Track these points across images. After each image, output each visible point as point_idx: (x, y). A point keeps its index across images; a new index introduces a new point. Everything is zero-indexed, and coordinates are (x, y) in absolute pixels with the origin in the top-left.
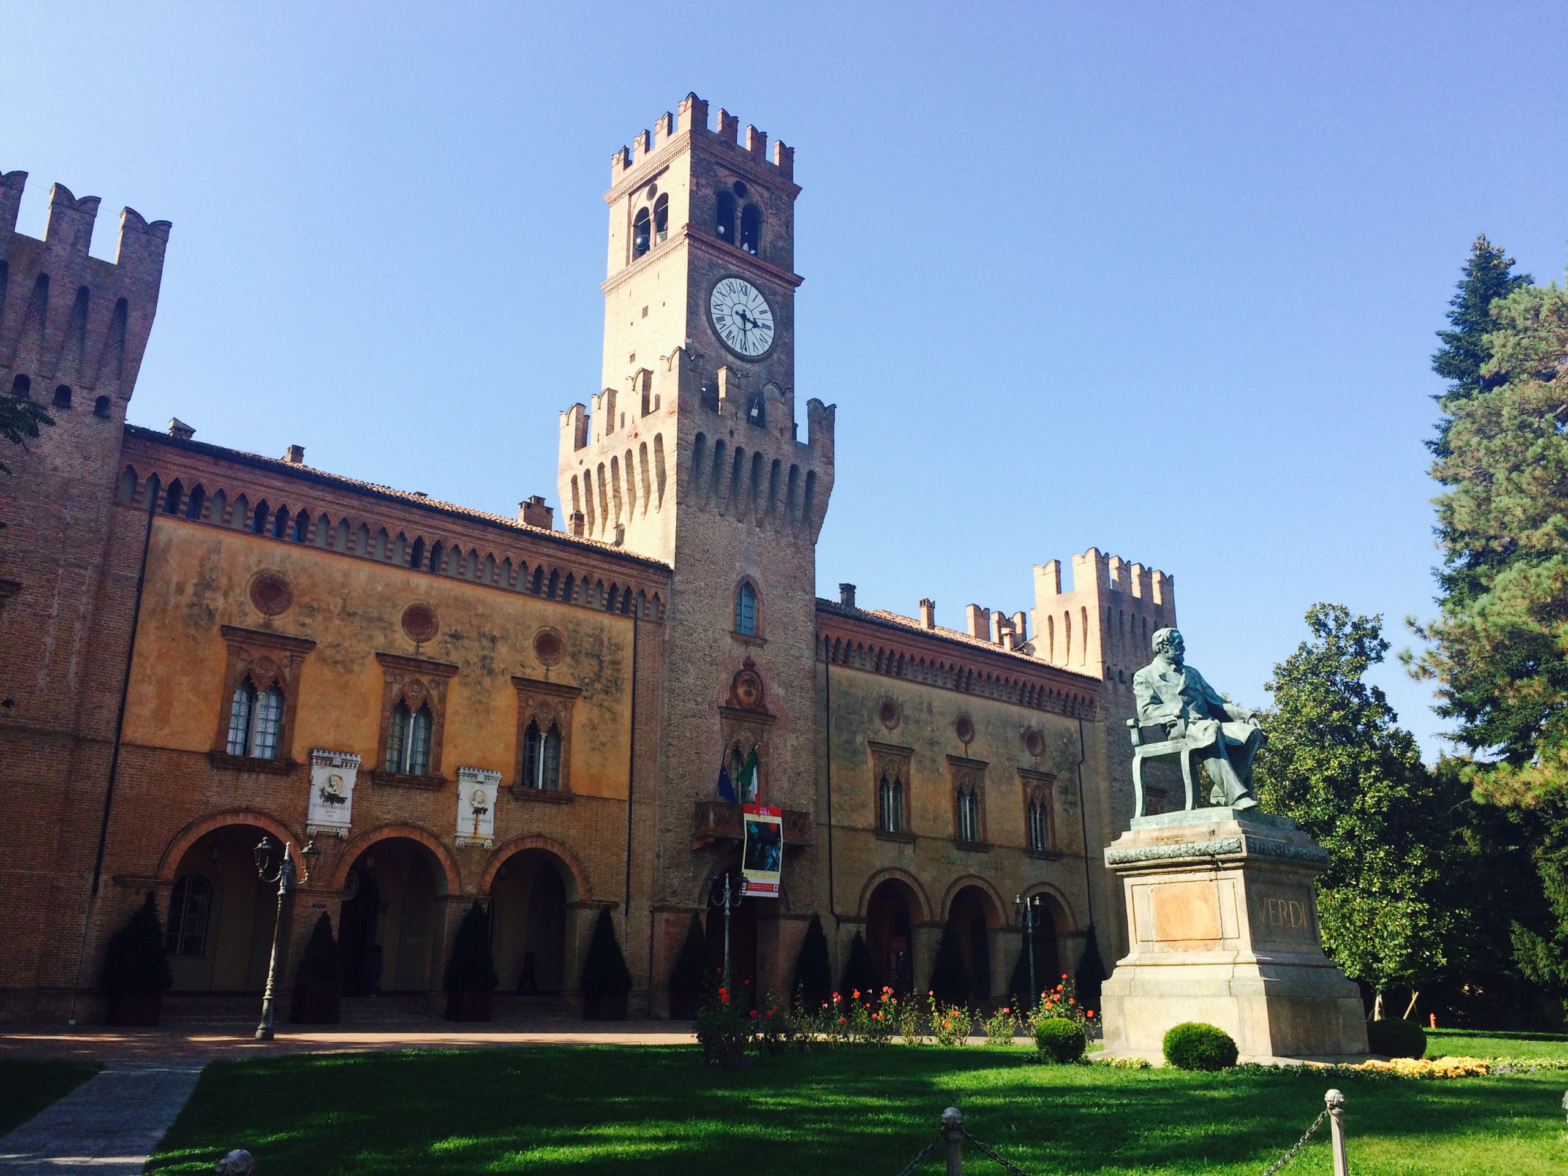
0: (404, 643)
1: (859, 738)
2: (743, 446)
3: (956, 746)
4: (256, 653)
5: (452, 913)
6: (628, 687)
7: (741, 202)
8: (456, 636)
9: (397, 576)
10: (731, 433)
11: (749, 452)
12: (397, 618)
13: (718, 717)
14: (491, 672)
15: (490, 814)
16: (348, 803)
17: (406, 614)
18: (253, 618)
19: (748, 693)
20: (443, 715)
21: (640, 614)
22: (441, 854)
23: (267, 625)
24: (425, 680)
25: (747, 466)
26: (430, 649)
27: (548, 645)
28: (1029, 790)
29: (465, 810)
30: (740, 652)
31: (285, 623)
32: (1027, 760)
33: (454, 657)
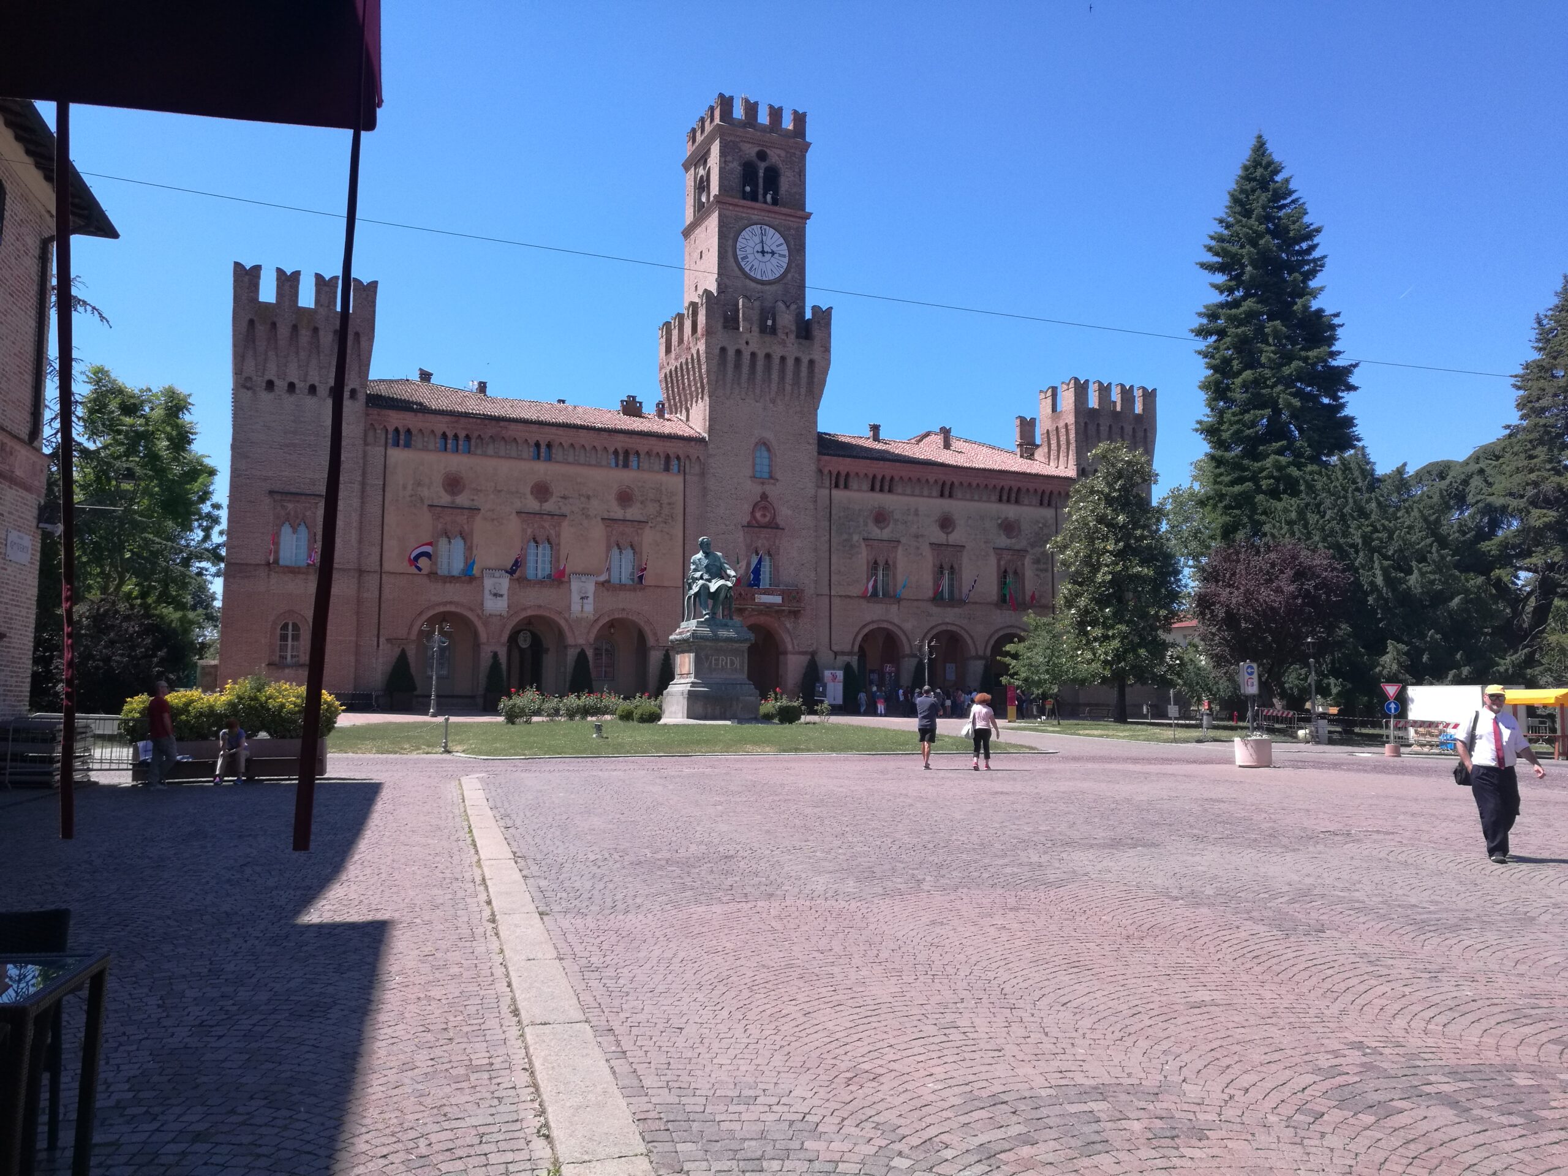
0: (533, 505)
1: (856, 538)
2: (756, 350)
3: (939, 536)
4: (448, 518)
5: (572, 654)
6: (680, 518)
7: (762, 166)
8: (564, 497)
9: (526, 466)
10: (747, 343)
11: (761, 355)
12: (528, 490)
13: (741, 533)
14: (587, 517)
15: (591, 600)
16: (505, 597)
17: (532, 488)
18: (445, 499)
19: (764, 516)
20: (559, 544)
21: (687, 470)
22: (562, 623)
23: (453, 502)
24: (547, 523)
25: (760, 363)
26: (549, 506)
27: (625, 498)
28: (1002, 563)
29: (575, 598)
30: (758, 490)
31: (462, 500)
32: (1003, 541)
33: (565, 510)
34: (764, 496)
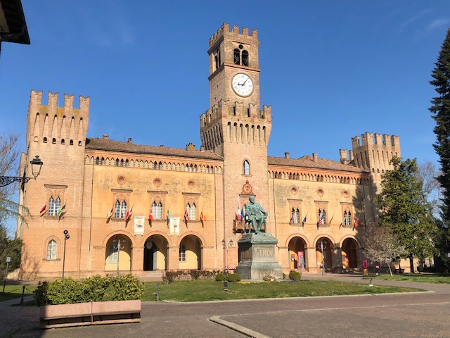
0: (154, 188)
1: (284, 199)
2: (242, 123)
3: (317, 197)
4: (119, 194)
6: (214, 191)
7: (241, 51)
8: (167, 184)
9: (151, 172)
10: (239, 120)
12: (152, 182)
13: (239, 197)
14: (176, 192)
15: (178, 227)
16: (143, 227)
17: (154, 180)
18: (118, 186)
19: (248, 190)
20: (165, 204)
21: (216, 173)
22: (166, 237)
23: (121, 187)
25: (244, 128)
26: (160, 188)
27: (191, 183)
28: (344, 208)
29: (172, 227)
31: (125, 186)
32: (343, 199)
33: (167, 190)
34: (247, 182)
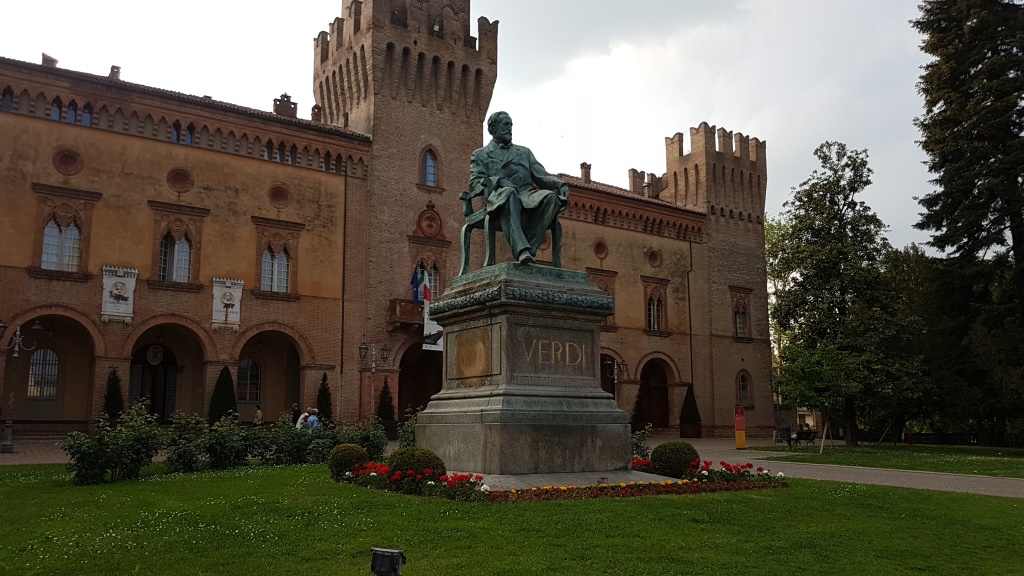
0: (168, 194)
2: (424, 51)
3: (593, 261)
4: (59, 202)
5: (212, 374)
6: (341, 223)
8: (207, 189)
9: (162, 148)
10: (415, 43)
11: (429, 56)
12: (164, 176)
13: (407, 243)
14: (235, 213)
15: (237, 308)
16: (131, 300)
17: (170, 174)
18: (55, 178)
19: (430, 226)
20: (200, 243)
21: (349, 173)
22: (201, 334)
23: (66, 182)
24: (185, 218)
25: (428, 66)
26: (189, 198)
27: (278, 194)
28: (649, 290)
29: (218, 305)
30: (424, 198)
31: (79, 181)
32: (649, 270)
33: (207, 204)
34: (431, 207)
